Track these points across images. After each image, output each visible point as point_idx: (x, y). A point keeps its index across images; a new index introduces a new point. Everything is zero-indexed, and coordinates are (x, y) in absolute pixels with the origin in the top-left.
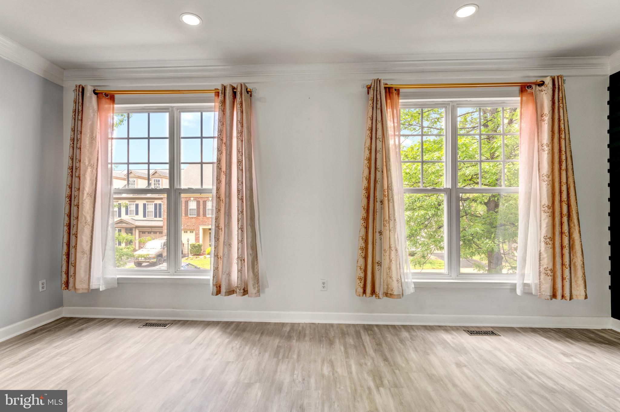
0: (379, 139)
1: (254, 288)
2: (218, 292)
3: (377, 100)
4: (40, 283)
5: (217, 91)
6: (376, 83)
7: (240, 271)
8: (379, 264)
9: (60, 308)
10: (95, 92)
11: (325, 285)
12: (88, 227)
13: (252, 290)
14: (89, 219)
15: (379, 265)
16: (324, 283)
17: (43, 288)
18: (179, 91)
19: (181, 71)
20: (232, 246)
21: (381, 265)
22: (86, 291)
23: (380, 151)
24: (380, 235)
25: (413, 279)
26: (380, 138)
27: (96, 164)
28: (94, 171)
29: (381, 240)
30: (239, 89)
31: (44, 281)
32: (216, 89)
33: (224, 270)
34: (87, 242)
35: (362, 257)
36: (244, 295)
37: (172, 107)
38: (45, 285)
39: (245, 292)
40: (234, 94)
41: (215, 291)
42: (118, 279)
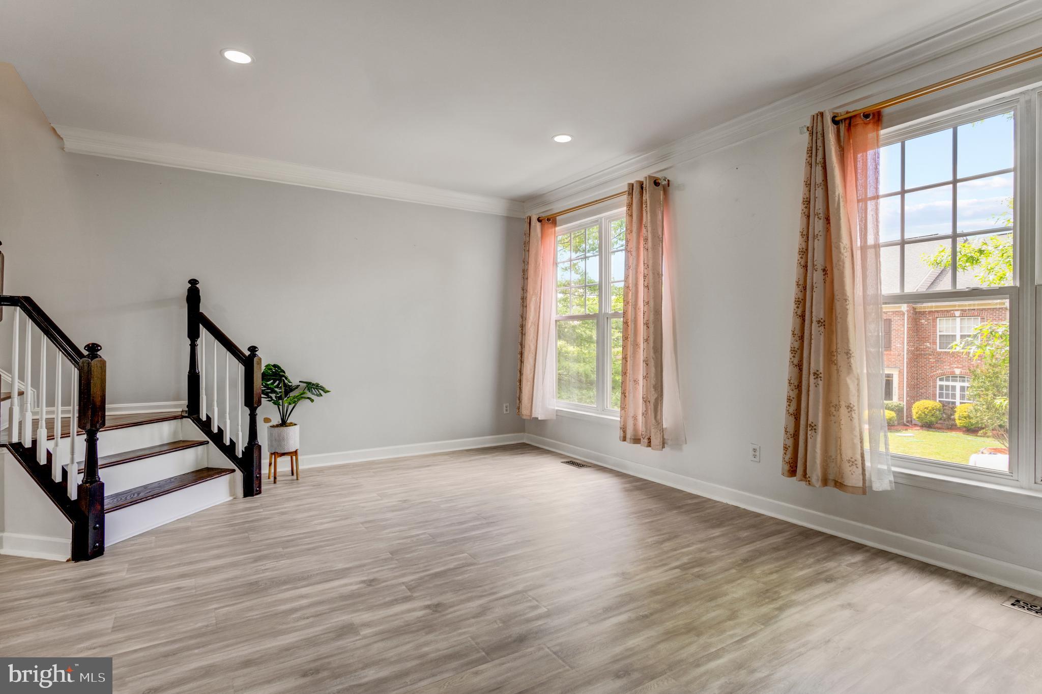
0: (818, 215)
1: (656, 438)
3: (817, 149)
4: (504, 406)
6: (815, 121)
8: (812, 427)
9: (522, 434)
10: (539, 220)
11: (757, 453)
12: (532, 355)
13: (654, 440)
14: (533, 348)
15: (812, 429)
16: (755, 450)
17: (507, 410)
18: (596, 201)
21: (815, 429)
22: (529, 418)
23: (819, 235)
24: (815, 379)
25: (892, 465)
26: (820, 214)
27: (540, 292)
28: (538, 299)
29: (816, 386)
31: (508, 404)
34: (531, 370)
35: (789, 413)
36: (649, 446)
37: (599, 220)
38: (508, 408)
39: (650, 443)
40: (642, 191)
42: (557, 411)
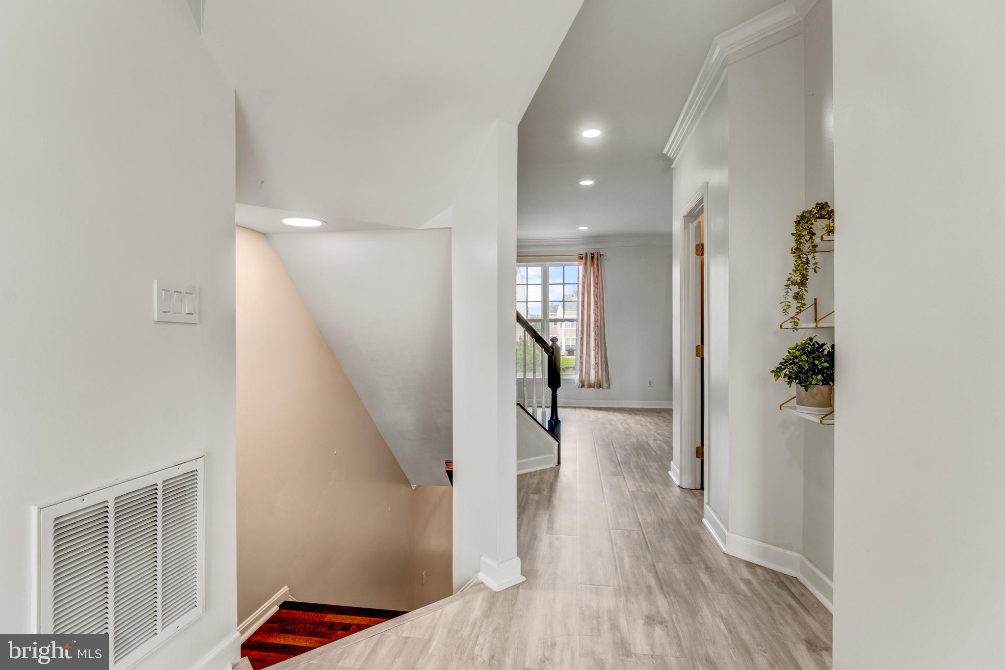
1: (607, 383)
2: (583, 386)
5: (582, 256)
7: (597, 372)
13: (605, 385)
19: (544, 242)
20: (591, 356)
30: (596, 255)
32: (579, 254)
33: (587, 372)
36: (599, 388)
37: (545, 264)
39: (600, 386)
40: (592, 258)
41: (581, 385)
